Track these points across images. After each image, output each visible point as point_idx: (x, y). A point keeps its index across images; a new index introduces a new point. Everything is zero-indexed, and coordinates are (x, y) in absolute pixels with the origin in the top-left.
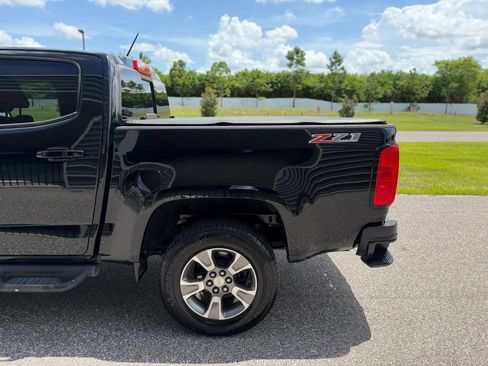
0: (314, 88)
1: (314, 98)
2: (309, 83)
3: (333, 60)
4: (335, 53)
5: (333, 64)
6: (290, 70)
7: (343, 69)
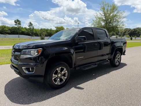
0: (25, 32)
1: (25, 35)
2: (24, 30)
3: (30, 24)
4: (30, 22)
5: (30, 25)
6: (16, 26)
7: (33, 27)
